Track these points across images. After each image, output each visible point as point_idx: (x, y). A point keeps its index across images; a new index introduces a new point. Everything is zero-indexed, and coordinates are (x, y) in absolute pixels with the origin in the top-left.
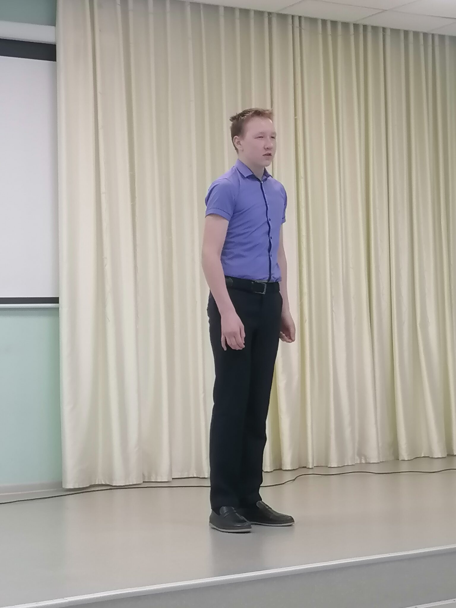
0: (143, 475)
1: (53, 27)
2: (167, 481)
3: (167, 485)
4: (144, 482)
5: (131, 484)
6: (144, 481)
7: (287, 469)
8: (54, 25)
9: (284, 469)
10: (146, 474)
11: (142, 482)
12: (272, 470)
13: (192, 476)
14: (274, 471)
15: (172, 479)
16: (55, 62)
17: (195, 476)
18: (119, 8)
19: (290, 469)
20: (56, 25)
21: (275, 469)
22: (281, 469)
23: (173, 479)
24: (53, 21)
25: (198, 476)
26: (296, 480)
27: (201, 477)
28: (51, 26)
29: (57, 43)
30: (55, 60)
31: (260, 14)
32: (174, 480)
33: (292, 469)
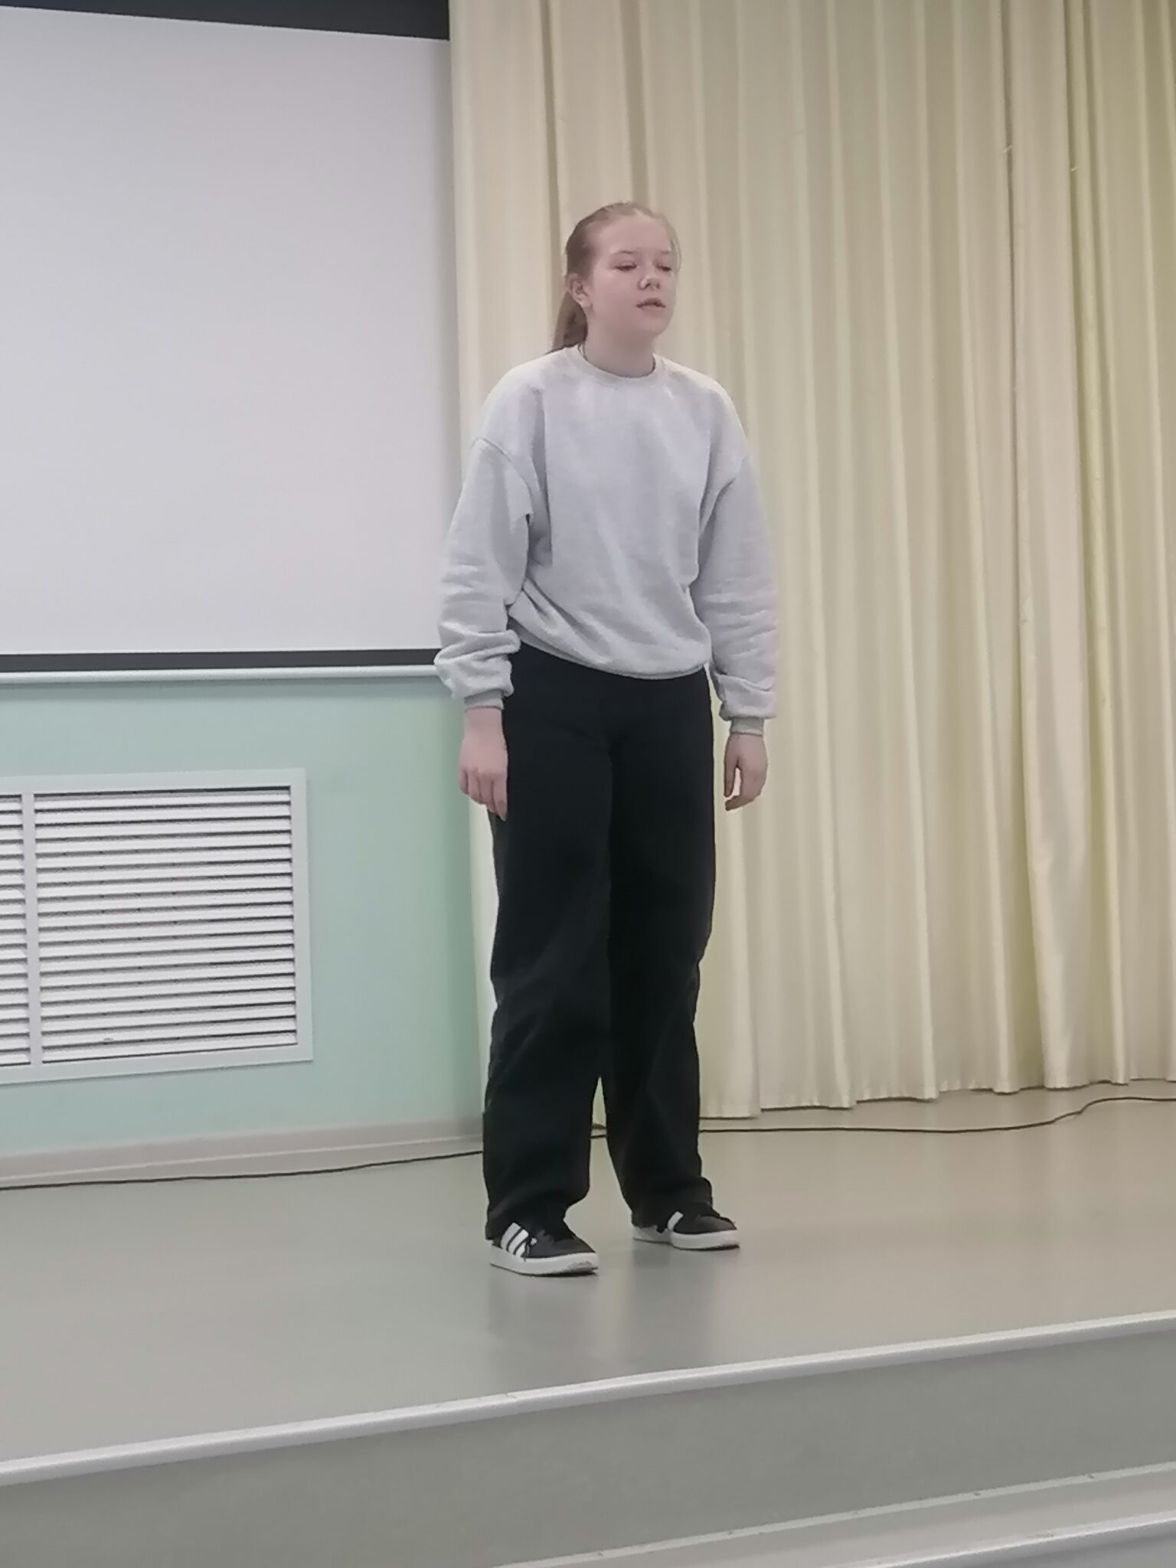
2: (747, 1115)
3: (748, 1127)
7: (1059, 1086)
9: (1051, 1086)
12: (1016, 1089)
13: (809, 1104)
14: (1021, 1092)
15: (759, 1111)
16: (446, 41)
17: (817, 1104)
19: (1065, 1085)
21: (1026, 1086)
22: (1041, 1087)
23: (763, 1110)
25: (824, 1105)
26: (1084, 1113)
27: (831, 1106)
30: (448, 38)
32: (764, 1113)
33: (1072, 1086)
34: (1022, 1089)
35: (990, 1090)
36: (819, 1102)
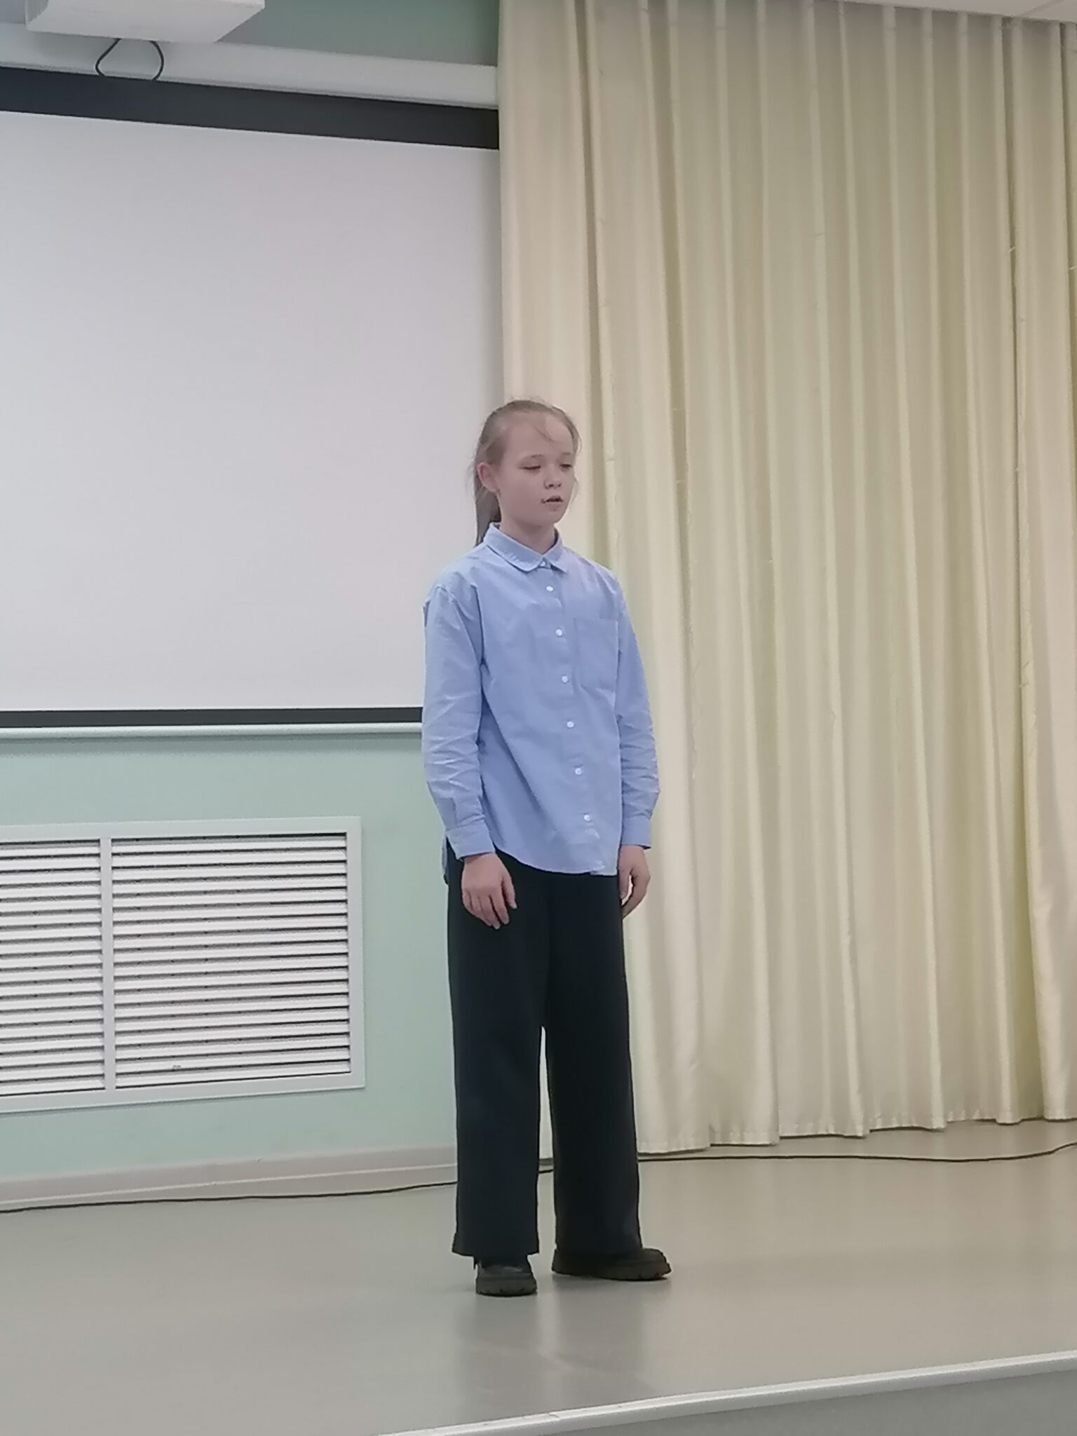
0: (711, 1130)
1: (492, 68)
2: (767, 1143)
3: (768, 1154)
4: (712, 1145)
5: (683, 1149)
6: (713, 1143)
7: (1057, 1118)
8: (495, 65)
9: (1050, 1118)
10: (717, 1127)
11: (709, 1145)
12: (1017, 1121)
13: (825, 1133)
14: (1022, 1123)
15: (778, 1138)
16: (496, 151)
17: (833, 1133)
18: (645, 18)
19: (1064, 1118)
20: (499, 64)
21: (1026, 1117)
22: (1041, 1118)
23: (782, 1138)
24: (489, 55)
25: (839, 1133)
27: (846, 1134)
28: (487, 67)
29: (500, 106)
30: (497, 148)
31: (982, 21)
32: (783, 1140)
33: (1070, 1117)
34: (1023, 1120)
35: (994, 1121)
36: (835, 1131)
